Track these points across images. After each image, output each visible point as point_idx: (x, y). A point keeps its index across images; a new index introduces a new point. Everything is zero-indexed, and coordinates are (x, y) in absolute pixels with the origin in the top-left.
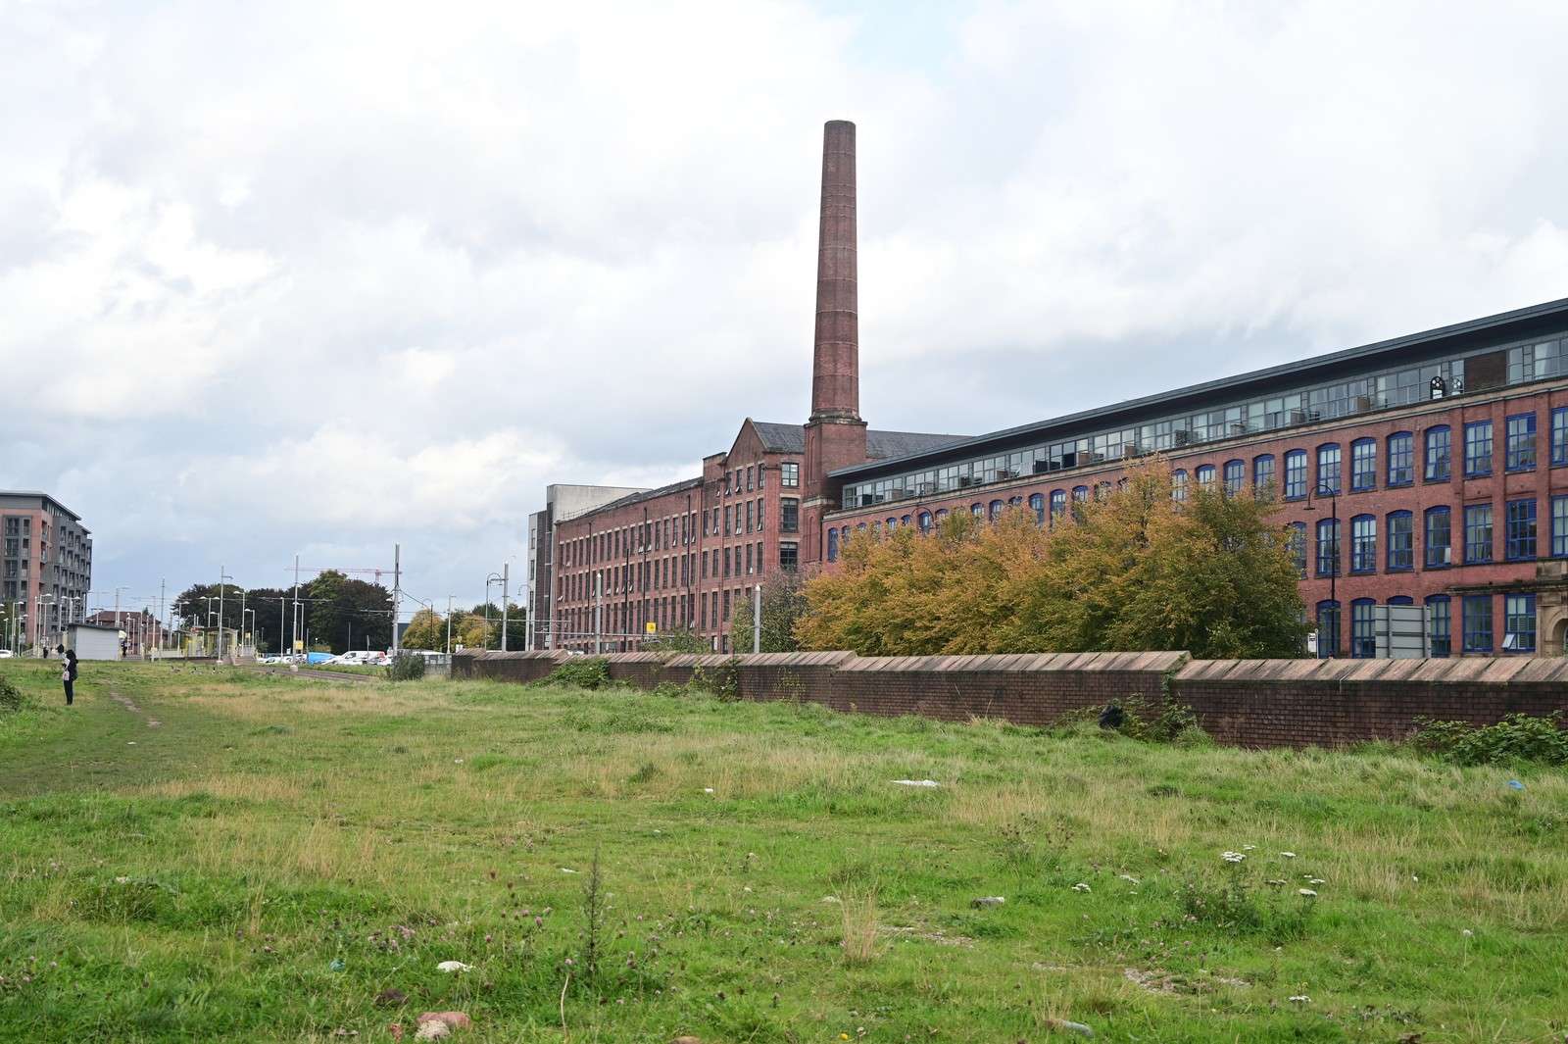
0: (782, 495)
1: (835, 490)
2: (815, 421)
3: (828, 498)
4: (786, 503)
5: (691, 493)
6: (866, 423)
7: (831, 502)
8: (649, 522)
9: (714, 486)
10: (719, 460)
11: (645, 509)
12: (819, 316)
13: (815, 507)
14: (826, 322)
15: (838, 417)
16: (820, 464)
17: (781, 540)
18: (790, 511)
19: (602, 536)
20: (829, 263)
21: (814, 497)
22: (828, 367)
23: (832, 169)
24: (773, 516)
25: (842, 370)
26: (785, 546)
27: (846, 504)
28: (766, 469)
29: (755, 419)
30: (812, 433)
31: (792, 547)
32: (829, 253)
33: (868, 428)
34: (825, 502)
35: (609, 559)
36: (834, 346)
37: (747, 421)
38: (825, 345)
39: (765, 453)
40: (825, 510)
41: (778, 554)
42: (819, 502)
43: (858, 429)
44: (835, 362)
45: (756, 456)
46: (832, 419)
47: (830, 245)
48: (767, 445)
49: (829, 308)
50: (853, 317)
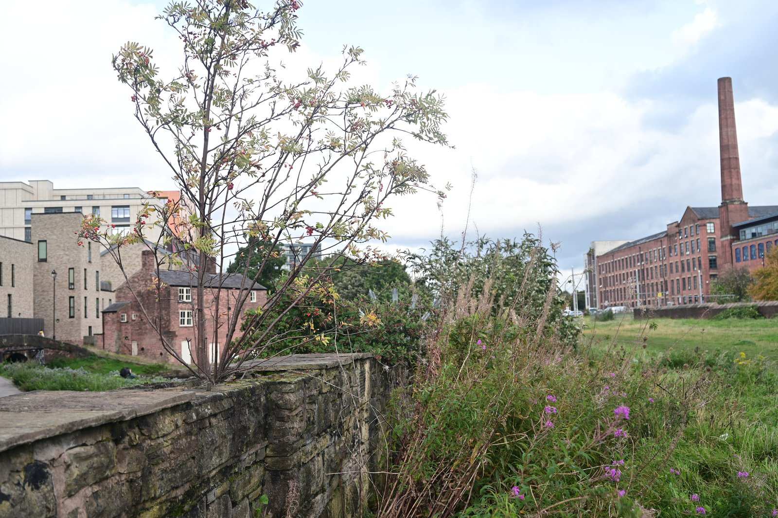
0: (708, 236)
1: (736, 232)
2: (724, 204)
3: (733, 236)
4: (709, 240)
5: (662, 239)
6: (747, 203)
7: (735, 237)
8: (642, 253)
9: (674, 235)
10: (675, 225)
11: (640, 248)
12: (722, 160)
13: (727, 240)
14: (725, 162)
15: (735, 201)
16: (728, 222)
17: (709, 255)
18: (712, 243)
19: (619, 261)
20: (725, 137)
21: (726, 236)
22: (728, 181)
23: (722, 98)
24: (704, 246)
25: (734, 181)
26: (711, 258)
27: (742, 237)
28: (699, 226)
29: (692, 206)
30: (723, 209)
31: (714, 258)
32: (724, 133)
33: (749, 205)
34: (732, 237)
35: (623, 269)
36: (730, 172)
37: (688, 208)
38: (726, 172)
39: (699, 220)
40: (732, 241)
41: (708, 261)
42: (729, 238)
43: (743, 206)
44: (731, 178)
45: (694, 221)
46: (732, 202)
47: (724, 130)
48: (699, 217)
49: (726, 156)
50: (737, 159)
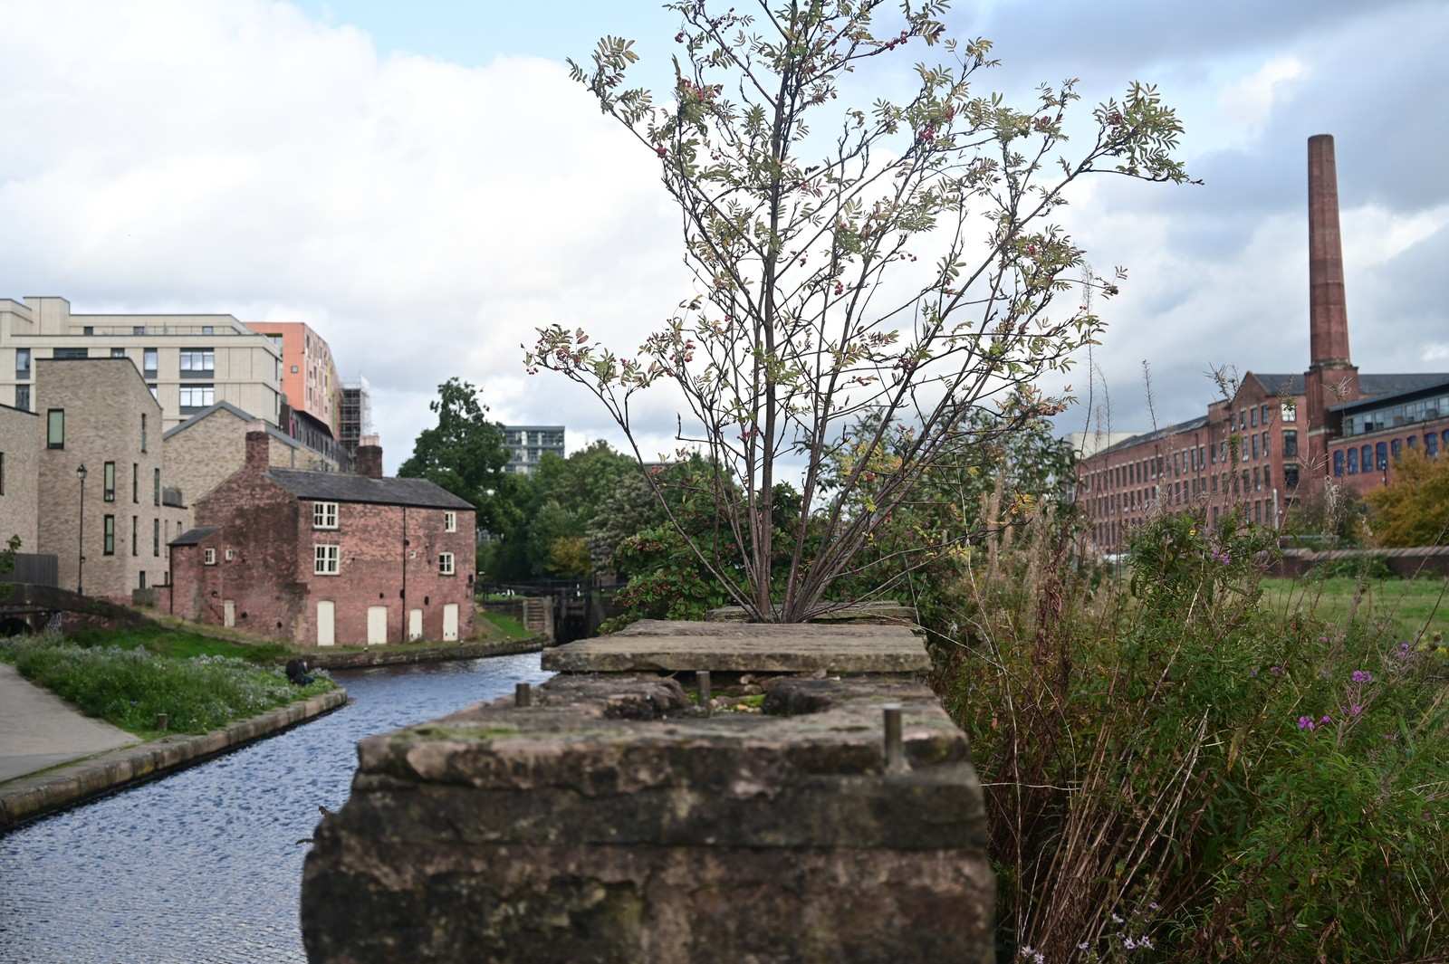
0: (1284, 428)
1: (1335, 421)
2: (1315, 369)
3: (1330, 428)
4: (1286, 434)
5: (1199, 432)
6: (1356, 368)
7: (1333, 431)
8: (1160, 456)
9: (1219, 425)
10: (1223, 405)
11: (1156, 446)
12: (1313, 287)
13: (1319, 435)
14: (1318, 292)
15: (1335, 364)
16: (1321, 402)
17: (1285, 462)
18: (1291, 440)
19: (1117, 469)
20: (1319, 245)
21: (1317, 427)
22: (1323, 327)
23: (1316, 172)
24: (1277, 444)
25: (1335, 328)
26: (1288, 467)
27: (1347, 431)
28: (1268, 409)
29: (1254, 372)
30: (1312, 378)
31: (1294, 467)
32: (1318, 238)
33: (1360, 372)
34: (1328, 431)
35: (1125, 485)
36: (1328, 310)
37: (1248, 375)
38: (1319, 309)
39: (1268, 397)
40: (1328, 437)
41: (1282, 473)
42: (1323, 431)
43: (1350, 372)
44: (1329, 321)
45: (1259, 400)
46: (1330, 365)
47: (1318, 232)
48: (1268, 391)
49: (1320, 280)
50: (1340, 286)
